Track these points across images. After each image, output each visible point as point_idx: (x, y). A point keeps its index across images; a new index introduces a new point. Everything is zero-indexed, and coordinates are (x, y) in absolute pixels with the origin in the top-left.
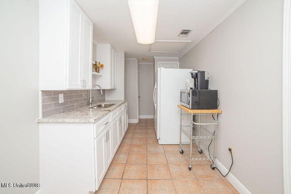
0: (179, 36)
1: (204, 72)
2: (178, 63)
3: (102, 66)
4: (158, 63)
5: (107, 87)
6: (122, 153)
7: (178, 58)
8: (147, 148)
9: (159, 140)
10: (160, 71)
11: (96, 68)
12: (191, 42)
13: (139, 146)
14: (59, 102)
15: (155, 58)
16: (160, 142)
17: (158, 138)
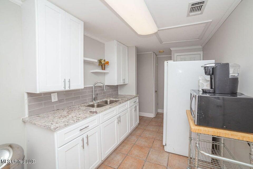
0: (188, 15)
1: (227, 65)
2: (201, 53)
3: (108, 63)
4: (176, 54)
5: (115, 83)
6: (120, 154)
7: (201, 47)
8: (149, 153)
9: (165, 146)
10: (167, 65)
11: (102, 66)
12: (211, 22)
13: (141, 148)
14: (52, 101)
15: (171, 49)
16: (166, 149)
17: (164, 144)
